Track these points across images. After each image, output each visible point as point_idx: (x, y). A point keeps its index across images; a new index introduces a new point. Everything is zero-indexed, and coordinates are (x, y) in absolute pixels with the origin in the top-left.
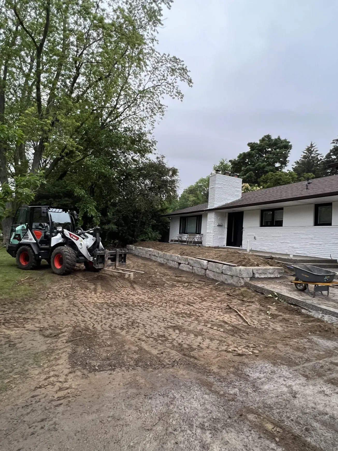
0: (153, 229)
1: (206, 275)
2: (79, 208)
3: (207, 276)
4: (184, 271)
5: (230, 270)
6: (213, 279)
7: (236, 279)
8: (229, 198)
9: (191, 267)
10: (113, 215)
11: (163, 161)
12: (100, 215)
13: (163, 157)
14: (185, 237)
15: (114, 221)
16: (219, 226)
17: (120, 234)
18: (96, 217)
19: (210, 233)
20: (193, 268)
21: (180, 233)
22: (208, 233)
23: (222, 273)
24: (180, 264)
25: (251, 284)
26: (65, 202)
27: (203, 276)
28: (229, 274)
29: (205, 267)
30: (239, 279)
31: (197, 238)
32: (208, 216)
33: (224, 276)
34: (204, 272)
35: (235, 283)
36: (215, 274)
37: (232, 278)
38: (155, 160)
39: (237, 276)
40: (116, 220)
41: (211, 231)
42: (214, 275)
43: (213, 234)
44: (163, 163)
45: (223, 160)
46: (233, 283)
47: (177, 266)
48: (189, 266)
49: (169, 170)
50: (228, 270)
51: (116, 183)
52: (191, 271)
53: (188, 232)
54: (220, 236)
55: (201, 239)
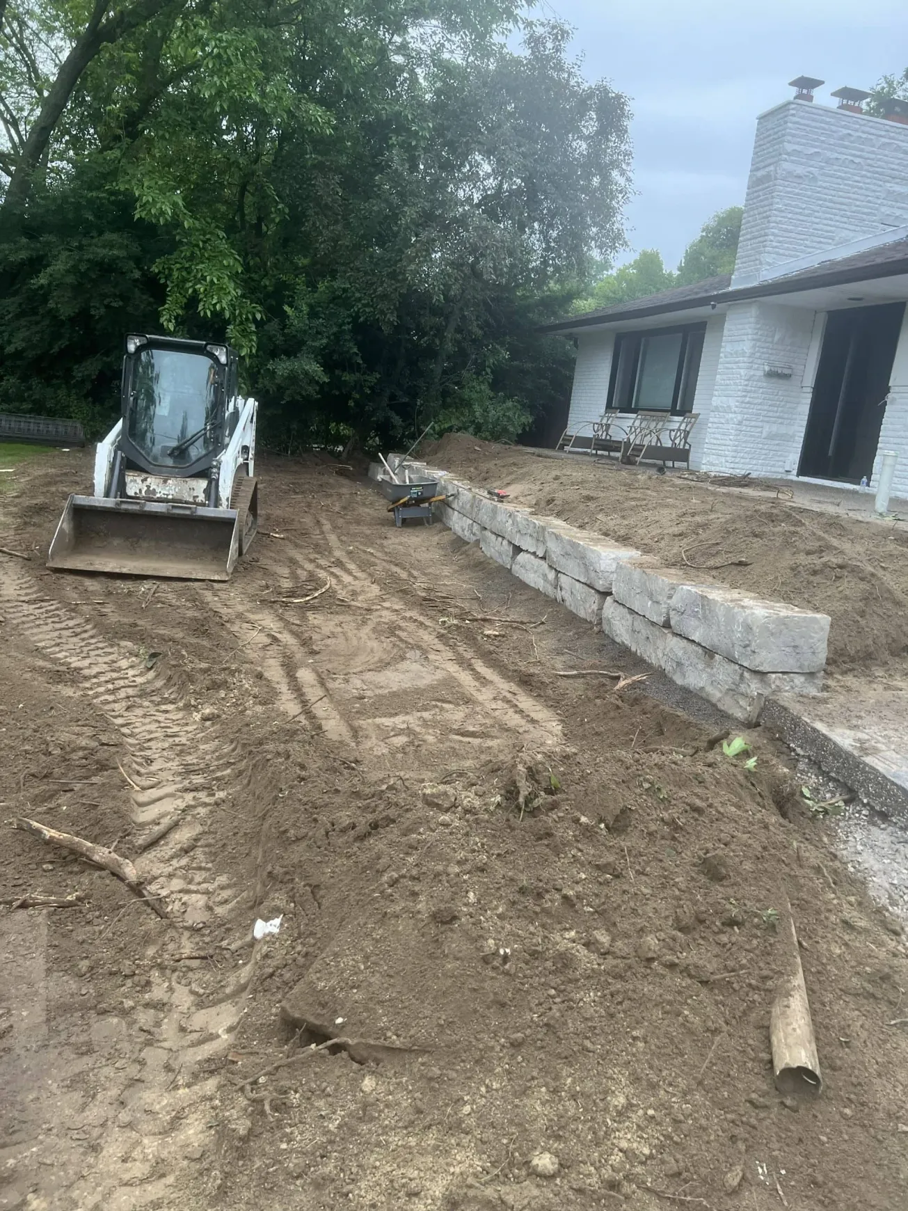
0: (494, 386)
1: (600, 623)
2: (167, 278)
3: (606, 627)
4: (524, 586)
5: (705, 617)
6: (625, 651)
7: (724, 673)
8: (844, 234)
9: (551, 575)
10: (313, 314)
11: (563, 55)
12: (258, 316)
13: (560, 34)
14: (625, 427)
15: (316, 344)
16: (772, 375)
17: (351, 403)
18: (241, 323)
19: (728, 410)
20: (557, 578)
21: (609, 406)
22: (717, 409)
23: (667, 625)
24: (518, 550)
25: (796, 721)
26: (102, 252)
27: (591, 622)
28: (696, 637)
29: (600, 585)
30: (742, 676)
31: (669, 432)
32: (726, 325)
33: (673, 642)
34: (595, 607)
35: (715, 694)
36: (639, 624)
37: (709, 665)
38: (524, 53)
39: (731, 660)
40: (325, 341)
41: (732, 403)
42: (634, 631)
43: (739, 417)
44: (559, 67)
45: (890, 84)
46: (709, 689)
47: (506, 561)
48: (544, 565)
49: (583, 103)
50: (695, 615)
51: (330, 169)
52: (550, 590)
53: (644, 402)
54: (774, 428)
55: (686, 438)
